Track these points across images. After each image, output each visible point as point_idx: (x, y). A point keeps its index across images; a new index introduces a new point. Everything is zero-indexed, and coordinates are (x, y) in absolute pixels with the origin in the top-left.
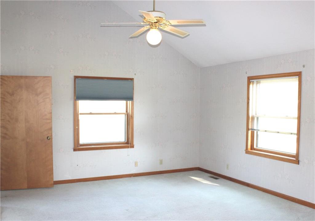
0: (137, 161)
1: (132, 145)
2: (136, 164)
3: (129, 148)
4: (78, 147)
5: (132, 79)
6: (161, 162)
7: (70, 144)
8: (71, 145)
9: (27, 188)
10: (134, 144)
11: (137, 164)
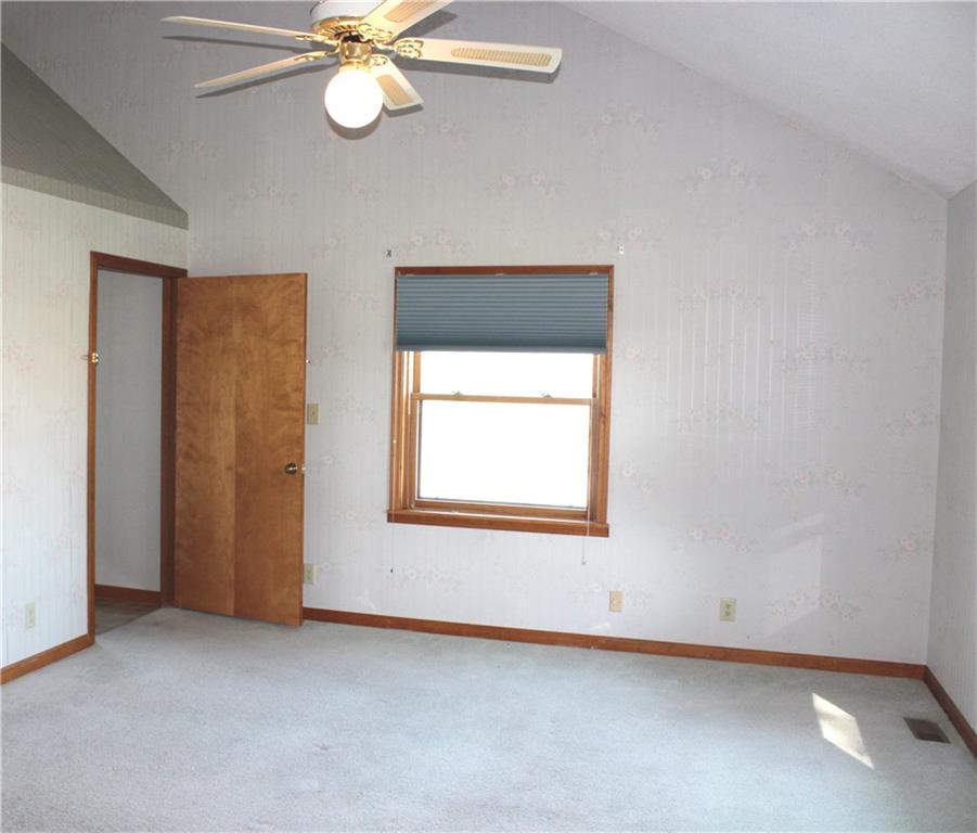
0: (619, 590)
1: (599, 526)
2: (615, 600)
3: (585, 535)
4: (408, 509)
5: (607, 270)
6: (728, 611)
7: (377, 496)
8: (380, 500)
9: (232, 614)
10: (608, 522)
11: (620, 602)
